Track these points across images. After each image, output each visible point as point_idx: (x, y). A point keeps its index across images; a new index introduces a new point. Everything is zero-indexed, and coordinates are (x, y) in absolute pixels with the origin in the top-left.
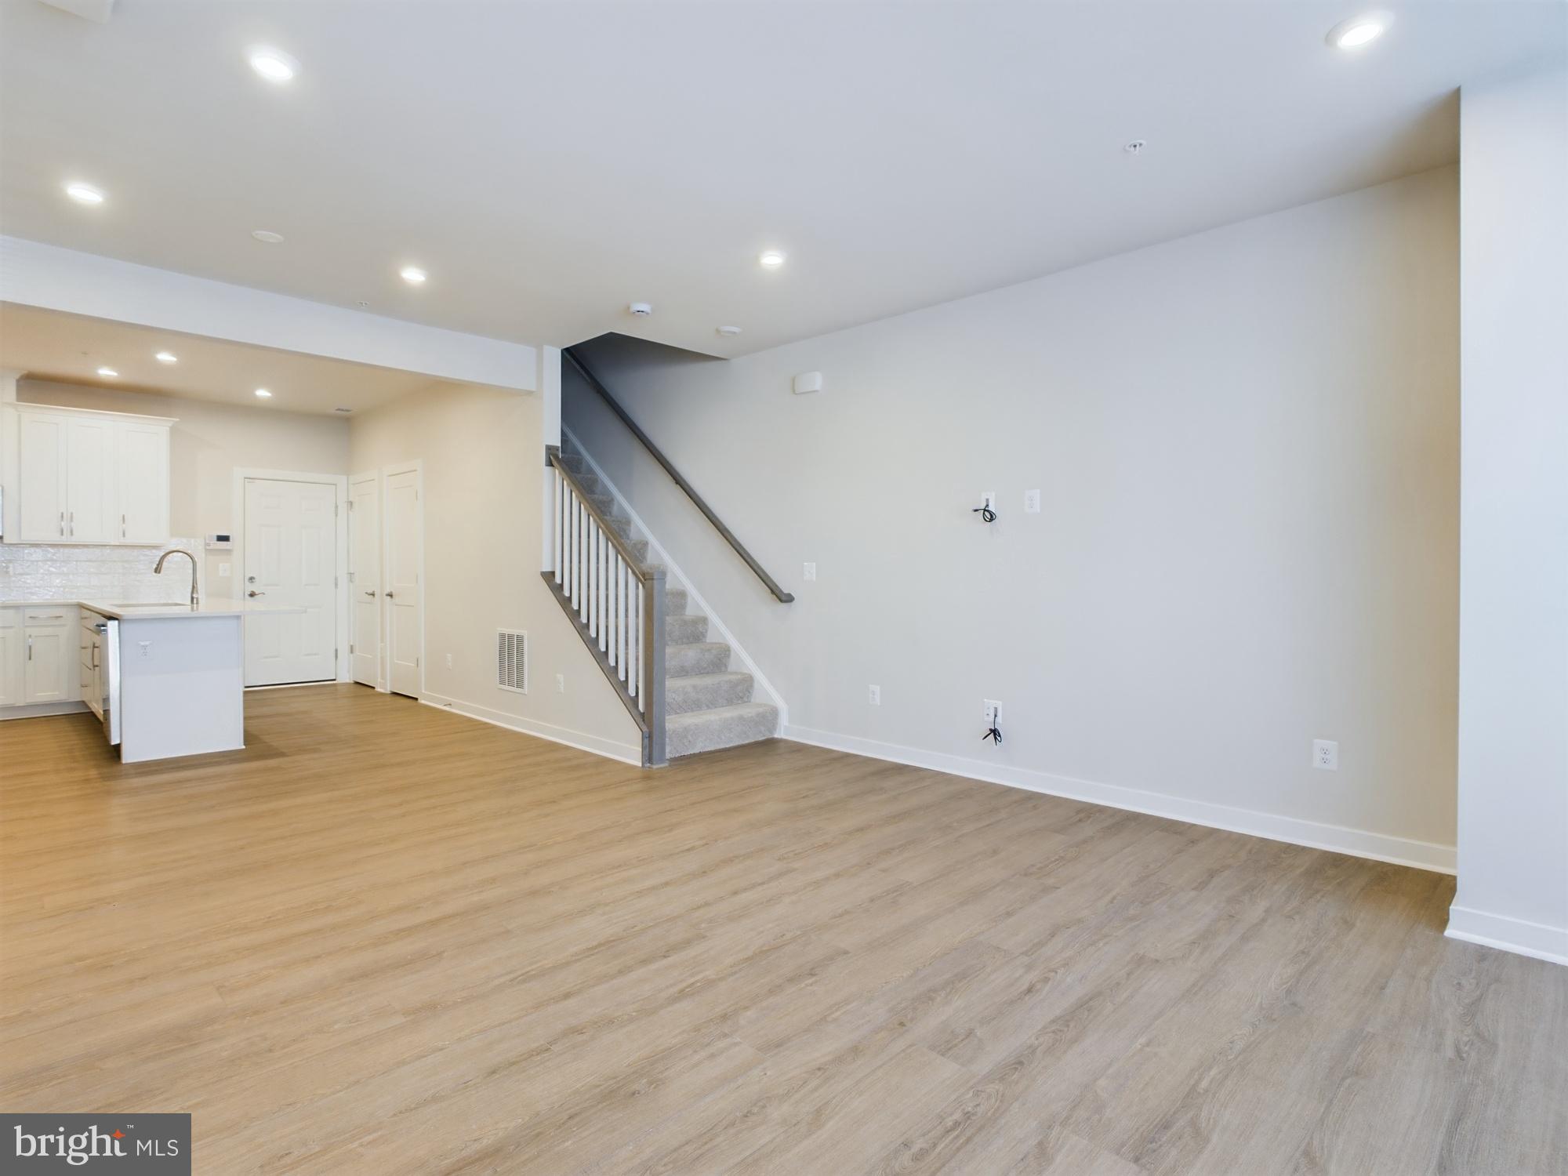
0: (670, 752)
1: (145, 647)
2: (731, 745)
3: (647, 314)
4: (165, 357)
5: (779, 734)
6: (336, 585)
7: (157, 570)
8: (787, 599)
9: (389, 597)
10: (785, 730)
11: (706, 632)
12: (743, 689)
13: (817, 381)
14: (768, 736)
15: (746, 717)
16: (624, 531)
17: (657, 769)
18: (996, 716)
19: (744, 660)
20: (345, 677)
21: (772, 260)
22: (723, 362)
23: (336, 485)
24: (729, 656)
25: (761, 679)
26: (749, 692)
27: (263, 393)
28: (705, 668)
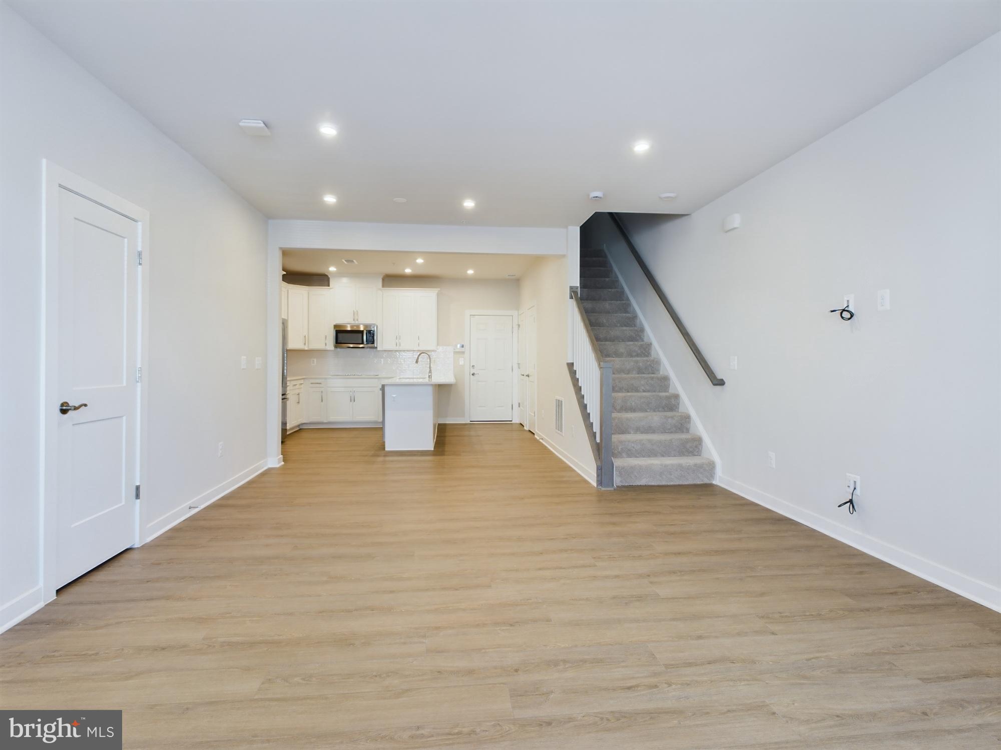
0: (617, 481)
1: (394, 398)
2: (672, 483)
3: (601, 198)
4: (420, 261)
5: (714, 482)
6: (512, 370)
7: (417, 362)
8: (721, 383)
9: (527, 377)
10: (720, 479)
11: (678, 404)
12: (694, 446)
13: (736, 220)
14: (706, 481)
15: (684, 465)
16: (640, 337)
17: (605, 491)
18: (855, 489)
19: (699, 427)
20: (516, 420)
21: (642, 147)
22: (686, 217)
23: (512, 316)
24: (689, 422)
25: (707, 441)
26: (699, 449)
27: (470, 272)
28: (669, 429)
